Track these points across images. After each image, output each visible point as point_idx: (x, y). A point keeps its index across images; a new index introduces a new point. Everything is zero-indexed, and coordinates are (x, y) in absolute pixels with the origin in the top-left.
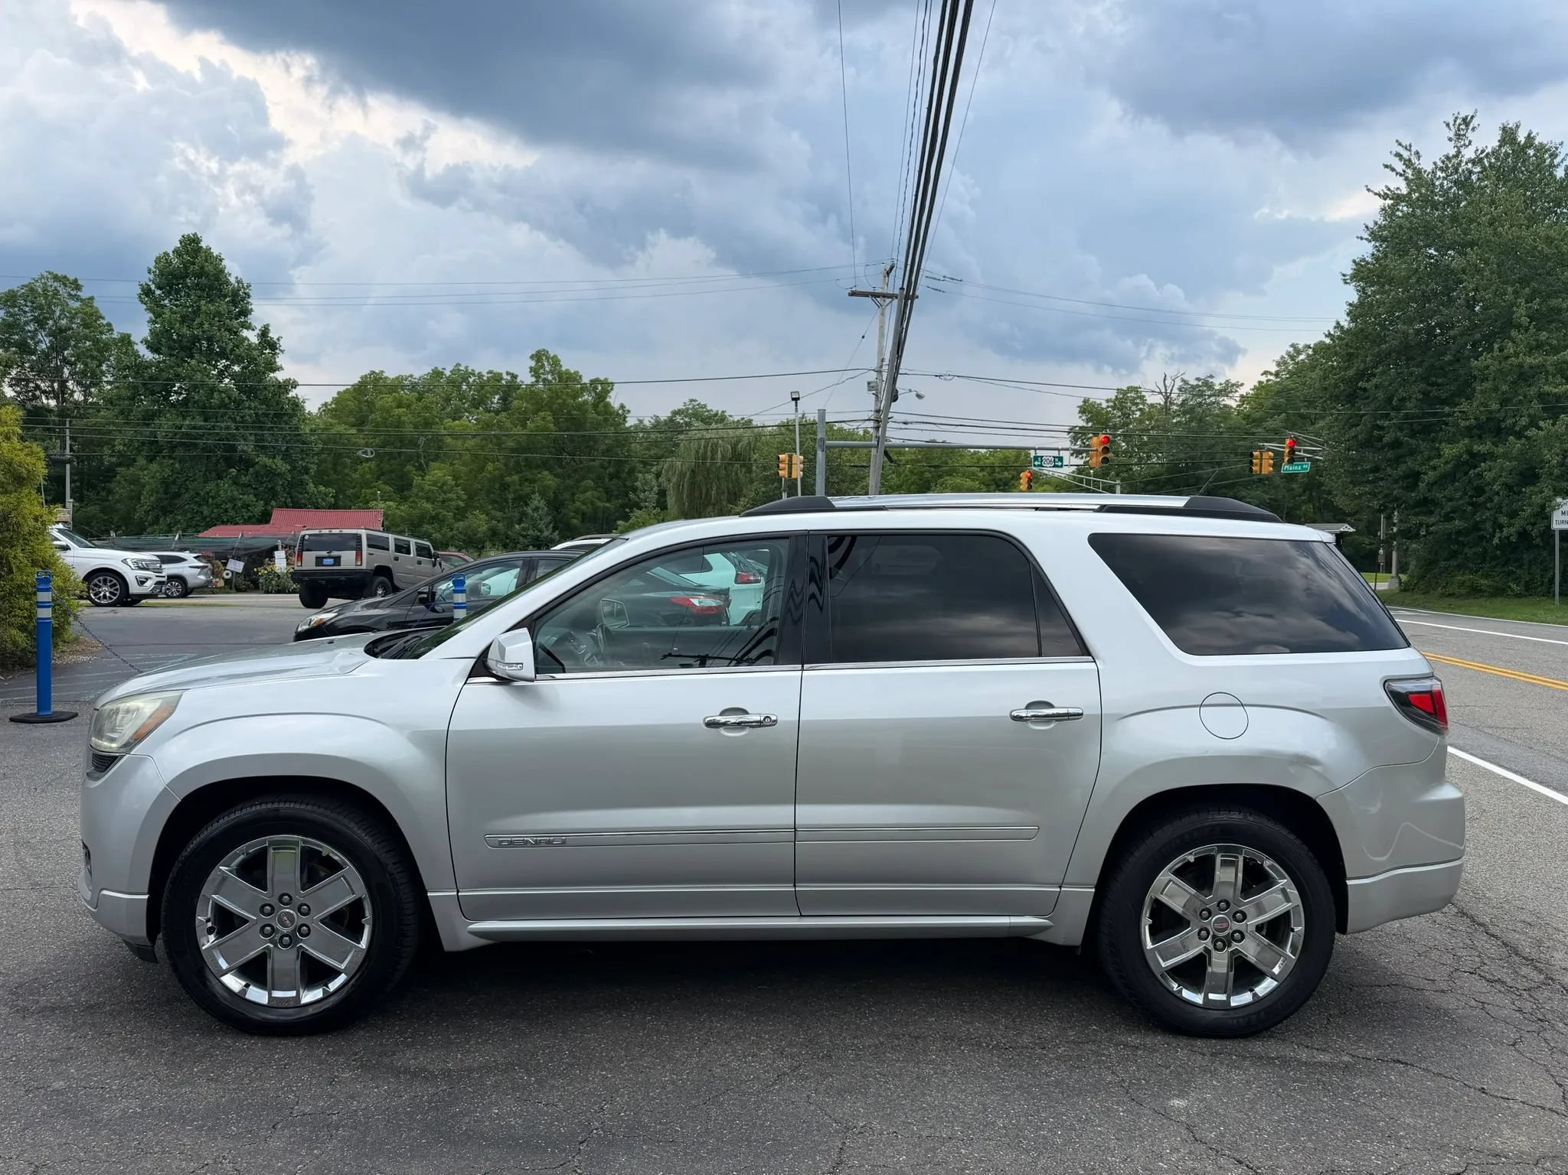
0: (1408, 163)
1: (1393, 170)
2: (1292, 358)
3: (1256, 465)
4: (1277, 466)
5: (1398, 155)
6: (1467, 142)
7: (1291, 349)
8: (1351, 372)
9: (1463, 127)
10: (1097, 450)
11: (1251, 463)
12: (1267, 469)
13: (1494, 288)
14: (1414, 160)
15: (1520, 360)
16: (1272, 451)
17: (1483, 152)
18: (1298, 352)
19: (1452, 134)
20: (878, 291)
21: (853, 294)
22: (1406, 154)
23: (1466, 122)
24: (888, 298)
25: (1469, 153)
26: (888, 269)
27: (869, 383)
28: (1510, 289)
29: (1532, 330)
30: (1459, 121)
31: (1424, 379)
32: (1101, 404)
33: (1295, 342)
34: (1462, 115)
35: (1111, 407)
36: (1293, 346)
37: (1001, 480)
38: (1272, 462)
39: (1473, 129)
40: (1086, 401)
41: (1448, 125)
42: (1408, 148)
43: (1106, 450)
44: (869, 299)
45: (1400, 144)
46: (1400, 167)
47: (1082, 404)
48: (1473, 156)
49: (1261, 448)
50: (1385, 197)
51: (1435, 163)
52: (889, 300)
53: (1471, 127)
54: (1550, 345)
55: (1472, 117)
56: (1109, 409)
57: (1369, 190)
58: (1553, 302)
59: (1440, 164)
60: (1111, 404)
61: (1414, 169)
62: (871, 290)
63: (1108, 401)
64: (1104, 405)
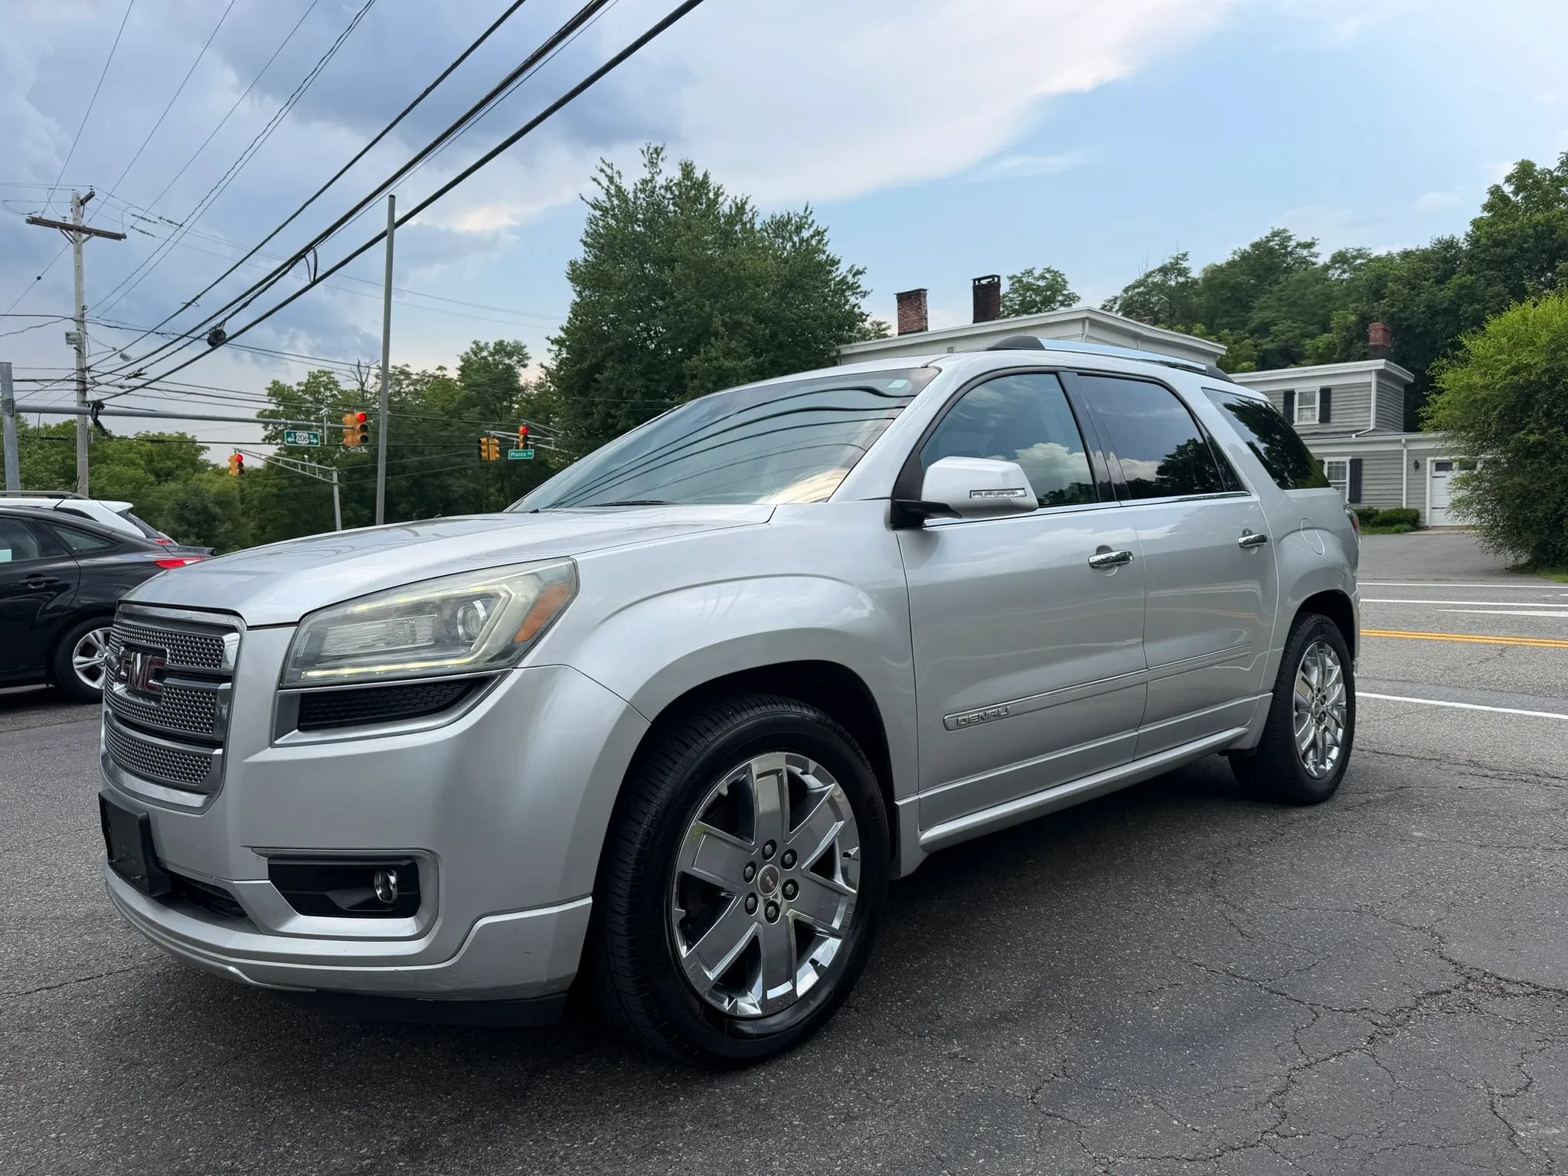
0: (611, 179)
1: (599, 184)
2: (475, 354)
3: (485, 451)
4: (503, 452)
5: (602, 170)
6: (658, 170)
7: (474, 346)
8: (585, 365)
9: (655, 156)
10: (352, 428)
11: (480, 449)
12: (495, 456)
13: (695, 300)
14: (616, 179)
15: (721, 363)
16: (498, 438)
17: (671, 181)
18: (482, 350)
19: (646, 161)
20: (70, 222)
21: (34, 221)
22: (609, 172)
23: (657, 151)
24: (85, 232)
25: (660, 181)
26: (82, 197)
27: (67, 335)
28: (707, 303)
29: (726, 339)
30: (651, 150)
31: (643, 375)
32: (291, 387)
33: (478, 340)
34: (653, 146)
35: (302, 391)
36: (475, 342)
37: (161, 469)
38: (498, 449)
39: (662, 159)
40: (275, 383)
41: (643, 152)
42: (610, 166)
43: (364, 428)
44: (57, 231)
45: (603, 162)
46: (605, 182)
47: (271, 386)
48: (665, 184)
49: (488, 436)
50: (595, 207)
51: (635, 184)
52: (85, 236)
53: (660, 157)
54: (737, 352)
55: (662, 149)
56: (300, 393)
57: (582, 198)
58: (736, 317)
59: (639, 186)
60: (303, 388)
61: (616, 186)
62: (61, 220)
63: (299, 384)
64: (295, 388)
